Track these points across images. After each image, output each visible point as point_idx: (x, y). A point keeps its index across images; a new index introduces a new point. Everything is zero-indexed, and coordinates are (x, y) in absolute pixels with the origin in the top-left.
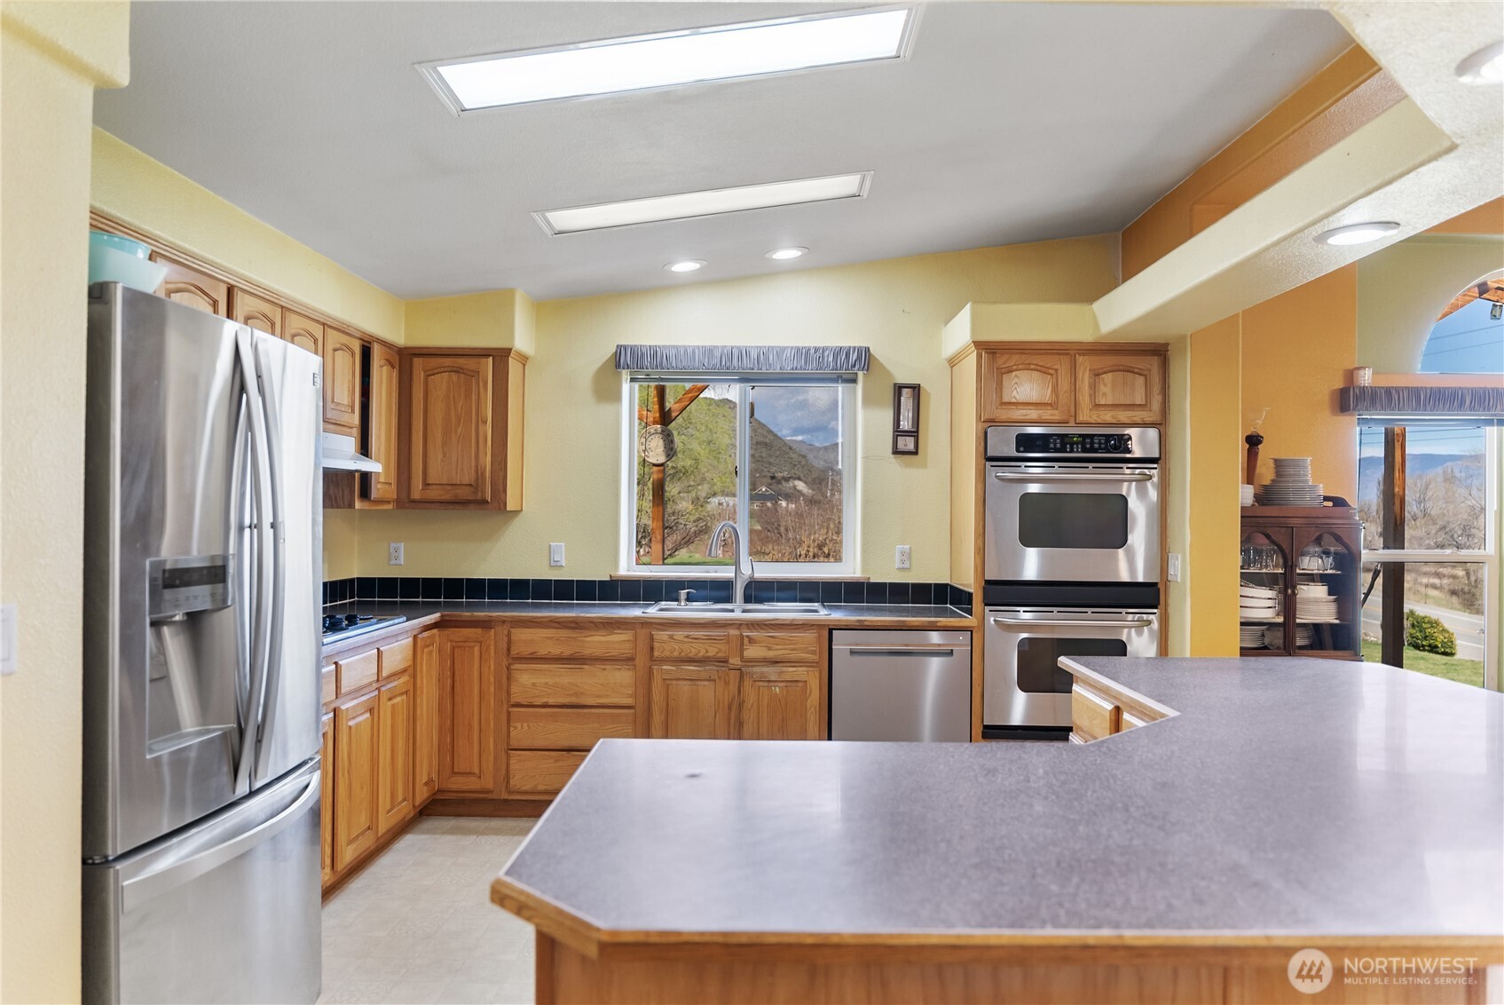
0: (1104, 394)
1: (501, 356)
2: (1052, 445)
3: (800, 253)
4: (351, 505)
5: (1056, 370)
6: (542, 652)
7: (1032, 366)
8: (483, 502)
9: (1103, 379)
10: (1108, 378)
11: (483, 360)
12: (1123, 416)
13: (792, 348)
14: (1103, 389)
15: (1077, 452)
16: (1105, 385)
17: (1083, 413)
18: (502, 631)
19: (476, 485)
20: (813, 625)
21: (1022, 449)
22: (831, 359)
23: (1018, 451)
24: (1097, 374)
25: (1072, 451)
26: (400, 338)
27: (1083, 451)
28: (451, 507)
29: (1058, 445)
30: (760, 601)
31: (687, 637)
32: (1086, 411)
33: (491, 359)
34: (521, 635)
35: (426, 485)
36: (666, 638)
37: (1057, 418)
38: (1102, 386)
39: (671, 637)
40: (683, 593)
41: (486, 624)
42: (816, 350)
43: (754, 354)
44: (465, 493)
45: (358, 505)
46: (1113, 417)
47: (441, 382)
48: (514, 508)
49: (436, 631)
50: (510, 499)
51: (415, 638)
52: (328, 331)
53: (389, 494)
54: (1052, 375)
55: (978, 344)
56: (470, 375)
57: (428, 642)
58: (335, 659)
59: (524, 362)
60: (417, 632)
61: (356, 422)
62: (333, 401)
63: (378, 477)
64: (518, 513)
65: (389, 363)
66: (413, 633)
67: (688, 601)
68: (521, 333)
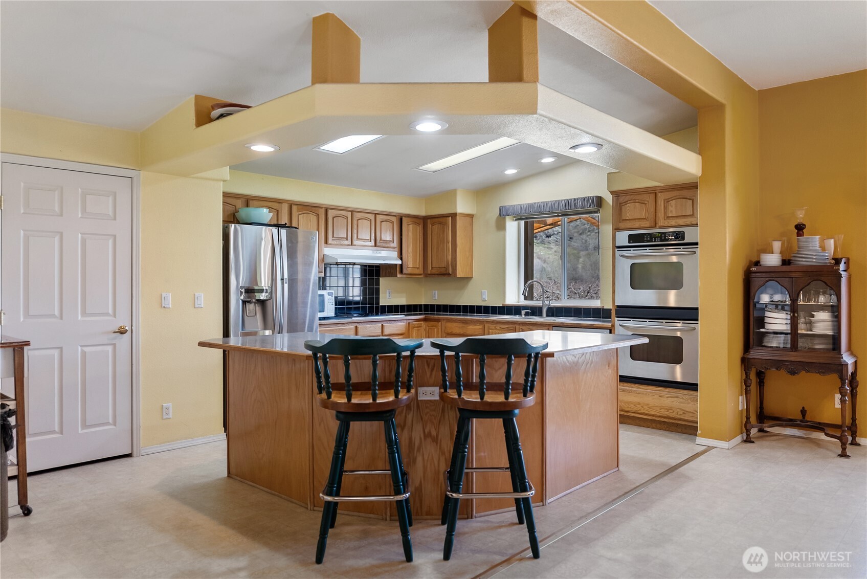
0: (671, 211)
1: (454, 216)
2: (645, 239)
3: (554, 160)
4: (396, 276)
5: (648, 201)
6: (454, 332)
7: (637, 201)
8: (449, 274)
9: (671, 204)
10: (673, 203)
11: (447, 218)
12: (681, 221)
13: (565, 200)
14: (670, 208)
15: (658, 241)
16: (672, 206)
17: (661, 221)
18: (443, 323)
19: (446, 268)
20: (546, 324)
21: (631, 242)
22: (580, 203)
23: (629, 243)
24: (667, 201)
25: (655, 241)
26: (423, 213)
27: (661, 241)
28: (442, 276)
29: (649, 239)
30: (553, 316)
31: (500, 328)
32: (662, 220)
33: (450, 217)
34: (450, 325)
35: (432, 268)
36: (494, 328)
37: (648, 225)
38: (670, 207)
39: (495, 327)
40: (523, 312)
41: (438, 320)
42: (575, 200)
43: (550, 205)
44: (443, 271)
45: (399, 276)
46: (676, 223)
47: (436, 227)
48: (463, 276)
49: (422, 322)
50: (460, 273)
51: (409, 323)
52: (377, 216)
53: (417, 271)
54: (645, 204)
55: (612, 193)
56: (444, 224)
57: (416, 326)
58: (356, 324)
59: (471, 216)
60: (410, 321)
61: (395, 246)
62: (381, 240)
63: (408, 265)
64: (471, 278)
65: (415, 223)
66: (408, 321)
67: (525, 315)
68: (462, 206)
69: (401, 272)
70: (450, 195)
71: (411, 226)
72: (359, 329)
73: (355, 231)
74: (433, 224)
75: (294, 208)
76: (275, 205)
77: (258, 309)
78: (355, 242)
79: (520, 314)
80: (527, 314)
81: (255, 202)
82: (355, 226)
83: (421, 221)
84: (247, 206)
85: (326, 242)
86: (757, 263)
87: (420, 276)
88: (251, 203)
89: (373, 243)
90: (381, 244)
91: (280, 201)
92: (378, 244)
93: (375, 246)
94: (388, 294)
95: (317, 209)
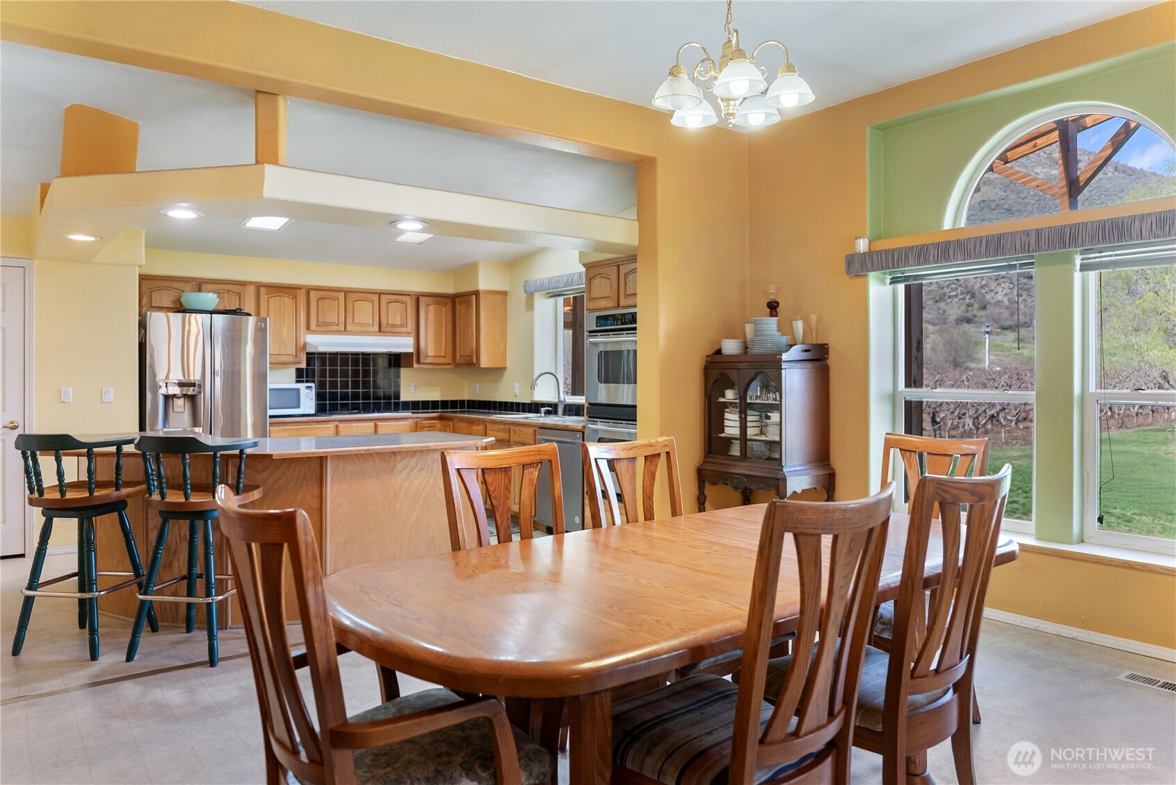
0: (630, 288)
1: (477, 293)
2: (610, 322)
4: (413, 366)
5: (613, 276)
7: (604, 275)
8: (474, 364)
9: (629, 279)
10: (631, 277)
11: (472, 296)
14: (629, 284)
15: (620, 325)
16: (630, 282)
17: (622, 300)
19: (469, 356)
20: (532, 425)
21: (599, 325)
24: (627, 275)
25: (617, 325)
26: (450, 290)
27: (622, 324)
28: (468, 366)
29: (612, 322)
31: (498, 429)
33: (474, 296)
35: (460, 356)
37: (611, 305)
39: (494, 428)
40: (543, 410)
44: (467, 360)
45: (415, 365)
46: (631, 301)
47: (462, 307)
48: (491, 366)
49: (436, 421)
50: (485, 362)
51: (416, 422)
52: (382, 296)
53: (444, 361)
54: (610, 279)
55: (584, 265)
56: (469, 303)
57: (427, 425)
58: (337, 423)
59: (505, 293)
60: (418, 419)
61: (410, 331)
62: (388, 324)
63: (427, 354)
64: (504, 369)
65: (440, 303)
66: (415, 420)
67: (545, 413)
68: (486, 282)
69: (418, 361)
70: (470, 269)
71: (432, 308)
72: (340, 428)
73: (350, 314)
74: (460, 303)
75: (263, 290)
76: (236, 288)
77: (188, 405)
78: (349, 328)
79: (537, 411)
80: (548, 413)
81: (210, 286)
82: (350, 308)
83: (449, 301)
84: (200, 290)
85: (308, 328)
86: (719, 352)
87: (449, 367)
88: (204, 286)
89: (376, 328)
90: (387, 329)
91: (243, 284)
92: (383, 329)
93: (380, 331)
94: (413, 388)
95: (294, 291)
